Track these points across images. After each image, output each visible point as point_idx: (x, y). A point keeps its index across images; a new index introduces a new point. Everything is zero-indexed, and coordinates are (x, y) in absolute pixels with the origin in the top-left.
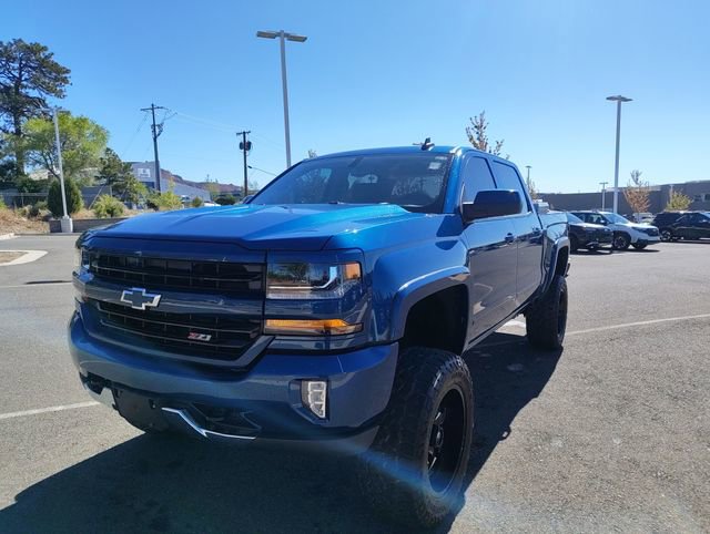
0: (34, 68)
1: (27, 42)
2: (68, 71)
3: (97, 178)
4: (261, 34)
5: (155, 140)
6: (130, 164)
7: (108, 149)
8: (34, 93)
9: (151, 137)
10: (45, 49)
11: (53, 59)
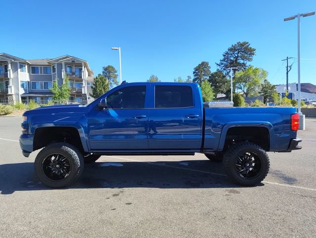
0: (243, 52)
1: (241, 42)
2: (254, 50)
3: (259, 93)
4: (285, 20)
5: (287, 73)
6: (274, 86)
7: (265, 80)
8: (242, 61)
9: (286, 72)
10: (247, 43)
11: (250, 46)
